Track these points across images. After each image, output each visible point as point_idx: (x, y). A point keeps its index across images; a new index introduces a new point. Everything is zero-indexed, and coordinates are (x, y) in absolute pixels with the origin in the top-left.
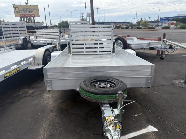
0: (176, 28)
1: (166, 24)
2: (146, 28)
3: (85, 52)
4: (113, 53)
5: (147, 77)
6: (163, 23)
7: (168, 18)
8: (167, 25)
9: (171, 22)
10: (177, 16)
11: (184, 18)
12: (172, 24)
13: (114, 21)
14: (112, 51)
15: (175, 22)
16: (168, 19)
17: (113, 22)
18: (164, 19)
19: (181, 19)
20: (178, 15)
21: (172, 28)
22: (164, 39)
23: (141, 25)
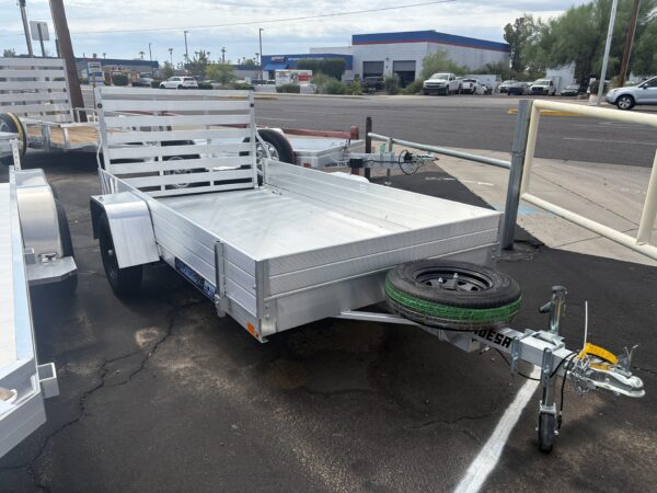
0: (317, 92)
1: (284, 77)
2: (226, 86)
3: (163, 188)
4: (260, 183)
5: (489, 247)
6: (277, 74)
7: (286, 57)
8: (288, 81)
9: (300, 72)
10: (308, 53)
11: (329, 60)
12: (303, 78)
13: (95, 55)
14: (256, 179)
15: (310, 72)
16: (286, 62)
17: (91, 57)
18: (273, 59)
19: (321, 63)
20: (311, 49)
21: (306, 90)
22: (370, 134)
23: (207, 77)
